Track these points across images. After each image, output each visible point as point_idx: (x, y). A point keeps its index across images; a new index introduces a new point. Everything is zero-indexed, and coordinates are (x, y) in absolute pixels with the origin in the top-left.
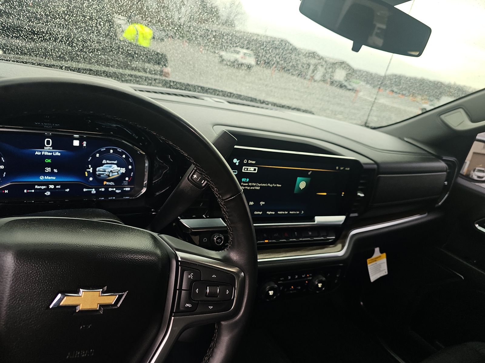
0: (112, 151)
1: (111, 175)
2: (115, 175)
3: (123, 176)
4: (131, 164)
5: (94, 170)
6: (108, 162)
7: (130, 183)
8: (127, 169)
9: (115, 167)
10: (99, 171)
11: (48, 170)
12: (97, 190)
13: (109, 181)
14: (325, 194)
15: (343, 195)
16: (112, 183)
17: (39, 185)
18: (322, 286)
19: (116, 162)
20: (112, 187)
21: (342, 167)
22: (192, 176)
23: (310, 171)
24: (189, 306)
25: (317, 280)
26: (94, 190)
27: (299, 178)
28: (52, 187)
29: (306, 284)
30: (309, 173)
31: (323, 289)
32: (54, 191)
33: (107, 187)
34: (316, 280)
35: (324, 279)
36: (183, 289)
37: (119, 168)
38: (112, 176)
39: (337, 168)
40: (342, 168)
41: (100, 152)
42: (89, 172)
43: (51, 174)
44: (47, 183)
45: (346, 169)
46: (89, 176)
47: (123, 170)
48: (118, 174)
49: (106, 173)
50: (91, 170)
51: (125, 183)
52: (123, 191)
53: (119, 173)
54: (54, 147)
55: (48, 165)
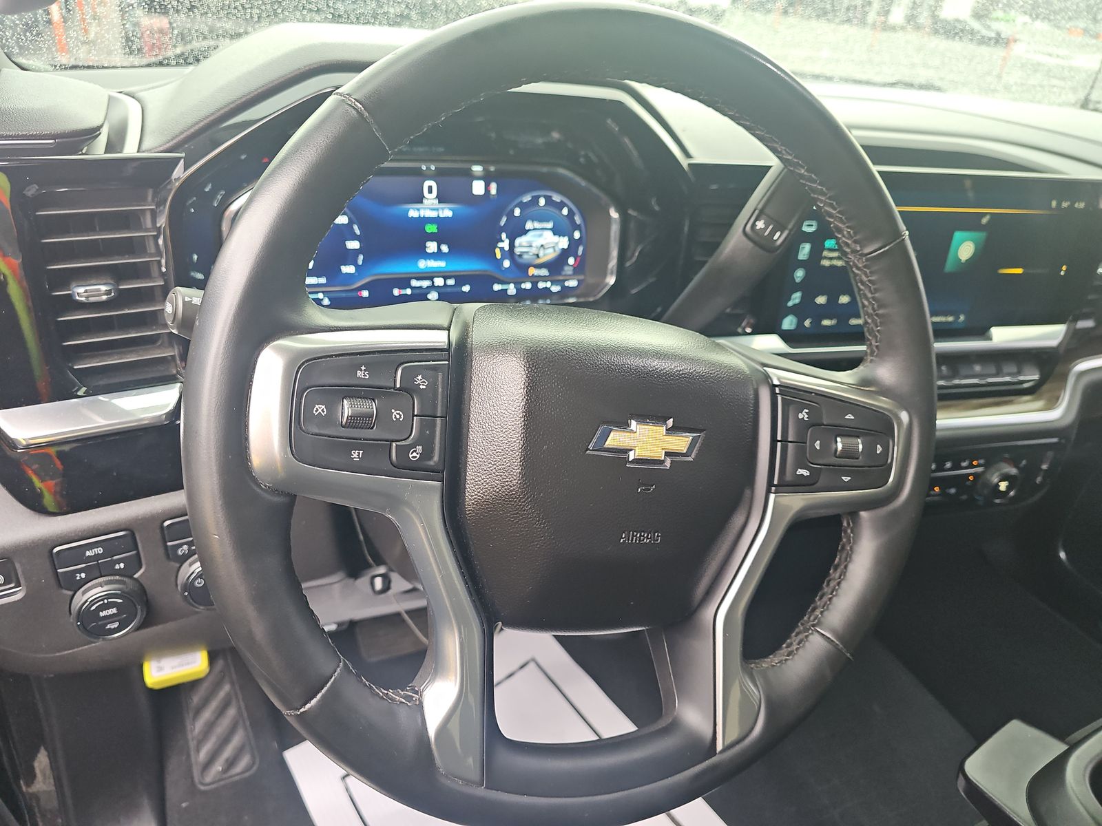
0: (542, 202)
1: (541, 254)
2: (549, 255)
3: (565, 254)
4: (578, 227)
5: (512, 245)
6: (537, 225)
7: (578, 269)
8: (571, 239)
9: (549, 238)
10: (520, 246)
11: (432, 247)
12: (518, 286)
13: (538, 266)
14: (1019, 271)
15: (1062, 273)
16: (544, 272)
17: (418, 279)
18: (1009, 488)
19: (550, 225)
20: (544, 279)
21: (1066, 201)
22: (754, 225)
23: (984, 214)
24: (805, 474)
25: (997, 474)
26: (512, 286)
27: (958, 235)
28: (439, 282)
29: (968, 483)
30: (985, 220)
31: (1012, 493)
32: (443, 290)
33: (535, 280)
34: (995, 473)
35: (1014, 471)
36: (789, 440)
37: (556, 238)
38: (545, 255)
39: (1054, 204)
40: (1065, 205)
41: (521, 205)
42: (502, 249)
43: (438, 255)
44: (429, 276)
45: (1076, 205)
46: (503, 258)
47: (564, 243)
48: (555, 251)
49: (534, 250)
50: (505, 245)
51: (568, 270)
52: (564, 288)
53: (557, 249)
54: (441, 198)
55: (432, 237)
